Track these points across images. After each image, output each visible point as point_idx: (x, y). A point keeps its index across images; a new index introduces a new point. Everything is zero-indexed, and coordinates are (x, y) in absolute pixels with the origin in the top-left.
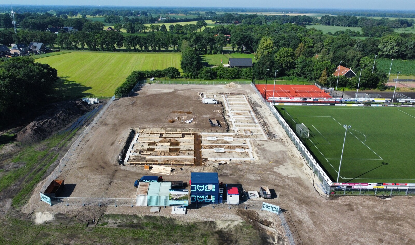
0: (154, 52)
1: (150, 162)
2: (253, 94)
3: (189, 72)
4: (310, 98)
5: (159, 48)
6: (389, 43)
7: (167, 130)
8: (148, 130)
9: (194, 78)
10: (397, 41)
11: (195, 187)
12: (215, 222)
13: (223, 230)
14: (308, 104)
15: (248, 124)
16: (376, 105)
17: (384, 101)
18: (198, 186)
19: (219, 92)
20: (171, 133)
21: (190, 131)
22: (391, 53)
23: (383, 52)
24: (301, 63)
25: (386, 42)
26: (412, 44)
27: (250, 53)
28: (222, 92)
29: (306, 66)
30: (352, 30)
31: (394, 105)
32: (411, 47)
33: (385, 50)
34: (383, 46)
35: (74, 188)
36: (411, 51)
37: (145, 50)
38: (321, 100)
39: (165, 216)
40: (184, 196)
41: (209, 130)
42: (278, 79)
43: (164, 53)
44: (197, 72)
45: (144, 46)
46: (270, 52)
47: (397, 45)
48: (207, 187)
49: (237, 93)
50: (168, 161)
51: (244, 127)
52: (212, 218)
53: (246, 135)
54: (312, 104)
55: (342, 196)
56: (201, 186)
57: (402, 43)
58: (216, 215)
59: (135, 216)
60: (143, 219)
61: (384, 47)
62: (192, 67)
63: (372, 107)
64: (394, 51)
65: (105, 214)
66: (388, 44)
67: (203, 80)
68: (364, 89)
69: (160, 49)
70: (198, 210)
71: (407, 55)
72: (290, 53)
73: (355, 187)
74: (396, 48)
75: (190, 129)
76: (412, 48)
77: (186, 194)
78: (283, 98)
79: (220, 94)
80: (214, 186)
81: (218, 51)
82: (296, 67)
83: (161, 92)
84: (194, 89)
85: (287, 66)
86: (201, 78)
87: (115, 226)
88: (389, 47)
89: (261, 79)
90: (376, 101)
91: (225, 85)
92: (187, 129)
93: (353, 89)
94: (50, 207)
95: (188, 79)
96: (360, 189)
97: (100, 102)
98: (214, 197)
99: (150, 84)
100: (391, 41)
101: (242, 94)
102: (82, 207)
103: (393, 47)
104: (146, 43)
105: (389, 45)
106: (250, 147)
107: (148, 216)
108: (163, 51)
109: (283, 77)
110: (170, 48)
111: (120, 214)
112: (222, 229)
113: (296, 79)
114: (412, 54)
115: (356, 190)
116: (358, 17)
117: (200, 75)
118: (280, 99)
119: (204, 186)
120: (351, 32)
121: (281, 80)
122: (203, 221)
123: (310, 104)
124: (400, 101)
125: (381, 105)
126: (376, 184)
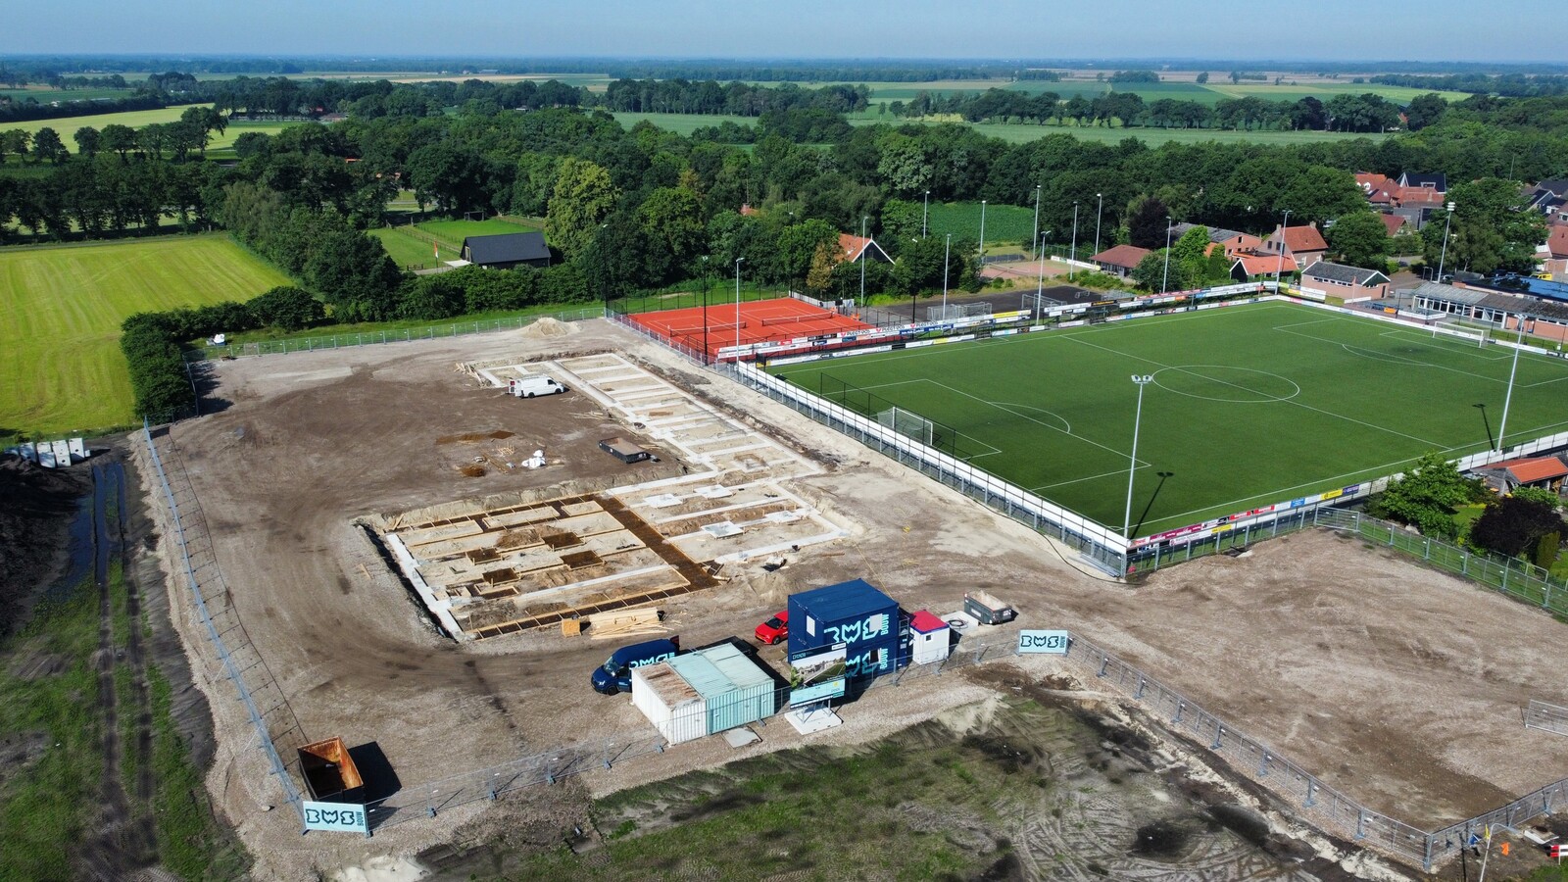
0: (97, 238)
1: (543, 612)
2: (642, 348)
3: (361, 299)
4: (835, 336)
5: (118, 223)
6: (906, 156)
7: (487, 501)
8: (416, 513)
9: (384, 319)
10: (925, 148)
11: (834, 632)
12: (935, 720)
13: (975, 732)
14: (835, 354)
15: (725, 439)
16: (1003, 332)
17: (1016, 319)
18: (844, 627)
19: (527, 356)
20: (509, 511)
21: (569, 490)
22: (914, 185)
23: (894, 184)
24: (730, 231)
25: (898, 155)
26: (962, 156)
27: (486, 219)
28: (536, 354)
29: (749, 240)
30: (740, 125)
31: (1043, 328)
32: (962, 164)
33: (897, 178)
34: (893, 167)
35: (384, 759)
36: (963, 175)
37: (53, 234)
38: (865, 338)
39: (788, 747)
40: (833, 664)
41: (631, 478)
42: (668, 293)
43: (141, 240)
44: (391, 296)
45: (42, 216)
46: (604, 205)
47: (927, 161)
48: (868, 626)
49: (586, 349)
50: (602, 597)
51: (720, 448)
52: (919, 712)
53: (752, 470)
54: (846, 353)
55: (1153, 571)
56: (852, 627)
57: (939, 154)
58: (923, 701)
59: (699, 776)
60: (727, 774)
61: (895, 170)
62: (371, 278)
63: (996, 339)
64: (922, 178)
65: (596, 801)
66: (902, 158)
67: (420, 321)
68: (931, 294)
69: (120, 226)
70: (861, 701)
71: (953, 188)
72: (688, 203)
73: (1176, 541)
74: (925, 169)
75: (564, 486)
76: (964, 169)
77: (838, 658)
78: (760, 344)
79: (531, 360)
80: (886, 616)
81: (366, 215)
82: (714, 248)
83: (313, 382)
84: (425, 354)
85: (686, 245)
86: (411, 314)
87: (666, 824)
88: (907, 169)
89: (617, 297)
90: (998, 321)
91: (524, 330)
92: (556, 486)
93: (902, 296)
94: (363, 840)
95: (361, 325)
96: (1186, 543)
97: (94, 454)
98: (885, 651)
99: (228, 358)
100: (909, 149)
101: (604, 351)
102: (489, 803)
103: (918, 169)
104: (55, 207)
105: (908, 162)
106: (801, 503)
107: (736, 762)
108: (137, 234)
109: (679, 285)
110: (164, 221)
111: (643, 782)
112: (969, 731)
113: (719, 285)
114: (966, 183)
115: (1180, 548)
116: (723, 84)
117: (404, 306)
118: (753, 348)
119: (859, 623)
120: (738, 130)
121: (676, 295)
122: (902, 728)
123: (840, 354)
124: (1051, 315)
125: (1015, 331)
126: (1217, 521)
